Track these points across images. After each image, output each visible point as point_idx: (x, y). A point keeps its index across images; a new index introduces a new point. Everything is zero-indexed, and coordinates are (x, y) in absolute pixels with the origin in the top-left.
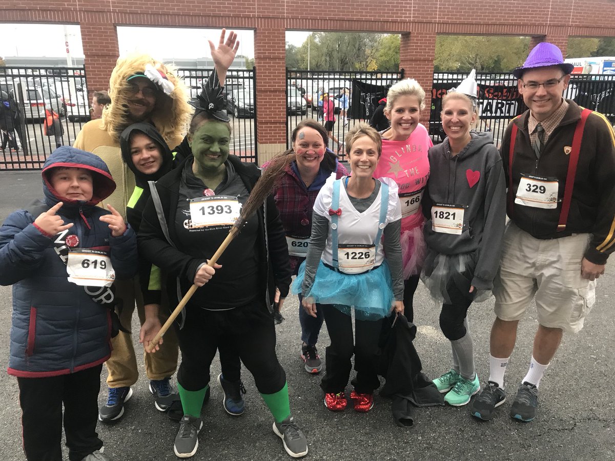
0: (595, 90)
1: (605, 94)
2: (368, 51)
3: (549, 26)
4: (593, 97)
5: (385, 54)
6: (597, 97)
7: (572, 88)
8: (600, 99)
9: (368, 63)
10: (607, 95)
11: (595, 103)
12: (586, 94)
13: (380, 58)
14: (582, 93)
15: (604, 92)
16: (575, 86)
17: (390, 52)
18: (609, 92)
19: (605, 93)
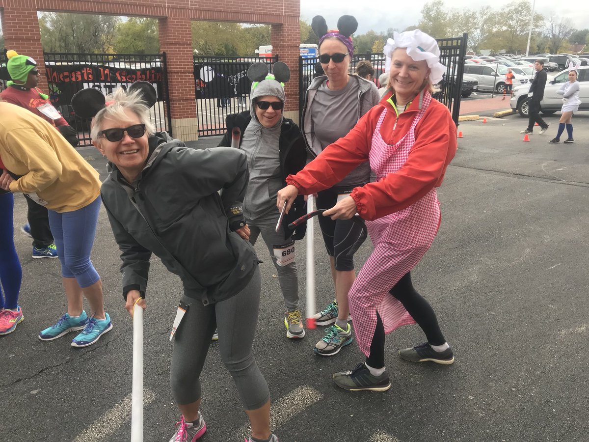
0: (230, 71)
1: (241, 76)
2: (103, 37)
3: (168, 8)
4: (230, 78)
5: (124, 41)
6: (234, 78)
7: (208, 70)
8: (237, 80)
9: (105, 49)
10: (242, 77)
11: (233, 83)
12: (222, 75)
13: (118, 45)
14: (218, 74)
15: (239, 74)
16: (210, 68)
17: (129, 39)
18: (244, 74)
19: (241, 74)
